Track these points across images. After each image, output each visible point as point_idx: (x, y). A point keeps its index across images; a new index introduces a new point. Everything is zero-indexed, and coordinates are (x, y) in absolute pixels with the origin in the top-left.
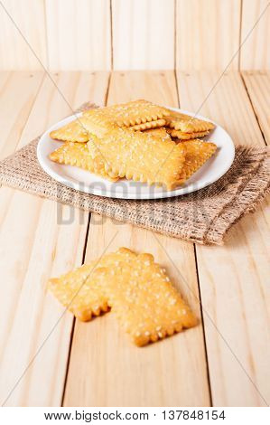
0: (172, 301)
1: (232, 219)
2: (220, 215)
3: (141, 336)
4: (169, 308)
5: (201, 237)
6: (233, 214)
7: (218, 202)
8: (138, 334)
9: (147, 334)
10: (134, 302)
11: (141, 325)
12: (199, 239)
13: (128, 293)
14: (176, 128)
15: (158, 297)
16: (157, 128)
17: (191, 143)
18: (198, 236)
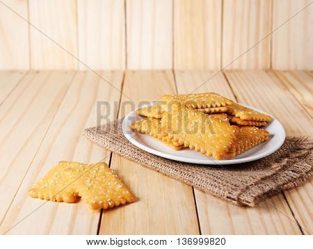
0: (119, 186)
1: (267, 189)
2: (256, 184)
3: (96, 203)
4: (117, 190)
5: (235, 197)
6: (269, 186)
7: (259, 174)
8: (94, 202)
9: (101, 202)
10: (92, 186)
11: (96, 197)
12: (234, 199)
13: (88, 181)
14: (236, 115)
15: (109, 184)
16: (219, 113)
17: (247, 128)
18: (232, 197)
